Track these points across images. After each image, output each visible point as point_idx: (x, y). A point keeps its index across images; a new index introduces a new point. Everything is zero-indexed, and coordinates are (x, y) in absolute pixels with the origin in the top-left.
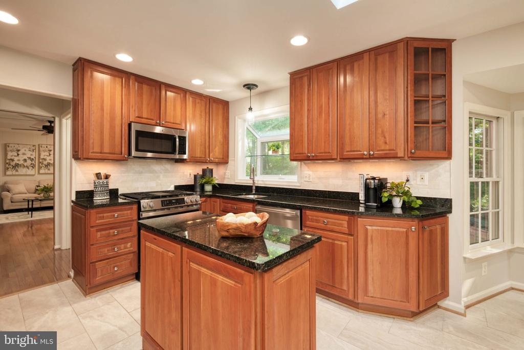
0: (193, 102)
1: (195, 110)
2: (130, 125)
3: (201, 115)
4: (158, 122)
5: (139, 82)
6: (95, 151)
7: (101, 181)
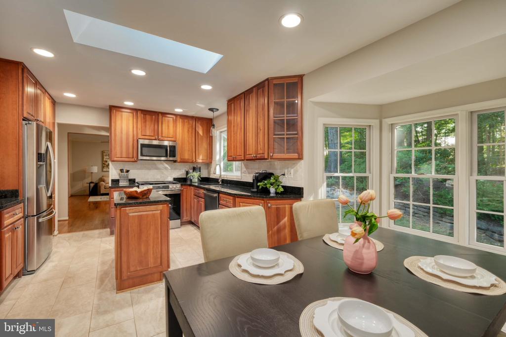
0: (182, 122)
1: (184, 127)
2: (138, 140)
3: (188, 130)
4: (156, 137)
5: (144, 114)
6: (117, 156)
7: (123, 174)
